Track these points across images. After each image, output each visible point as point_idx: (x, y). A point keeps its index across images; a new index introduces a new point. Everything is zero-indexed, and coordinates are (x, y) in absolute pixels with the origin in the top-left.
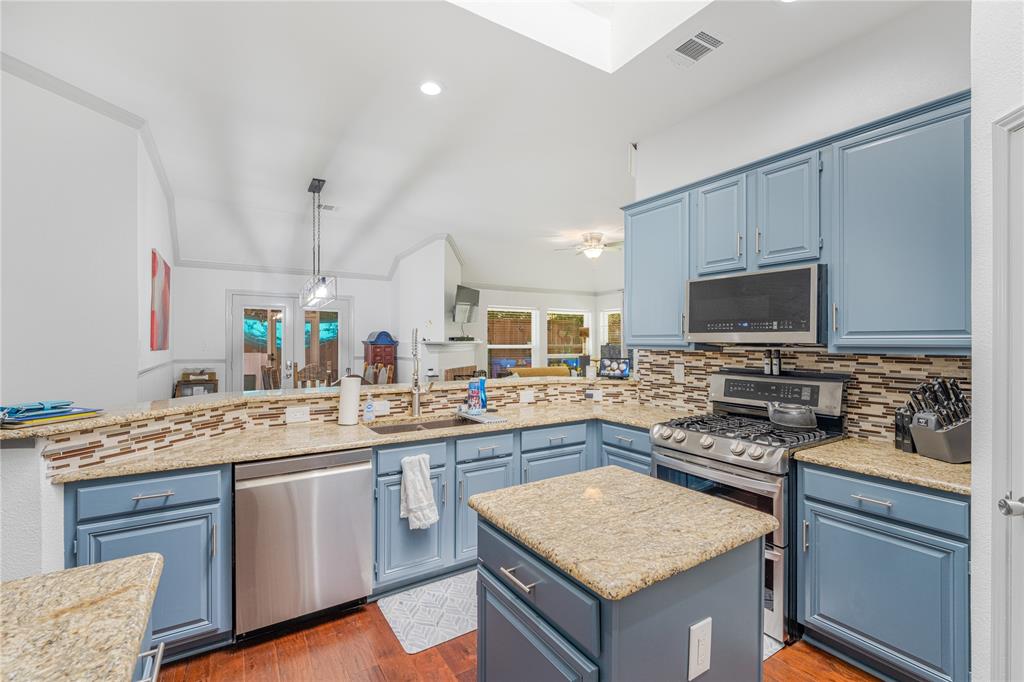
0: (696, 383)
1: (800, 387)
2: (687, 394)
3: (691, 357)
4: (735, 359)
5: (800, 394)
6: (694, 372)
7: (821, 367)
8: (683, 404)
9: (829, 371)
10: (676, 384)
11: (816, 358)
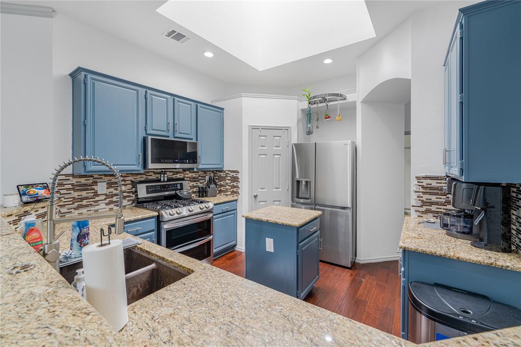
0: (115, 192)
1: (176, 184)
2: (108, 200)
3: (112, 177)
4: (139, 176)
5: (177, 187)
6: (113, 186)
7: (174, 176)
8: (105, 206)
9: (176, 178)
10: (98, 195)
11: (172, 173)
